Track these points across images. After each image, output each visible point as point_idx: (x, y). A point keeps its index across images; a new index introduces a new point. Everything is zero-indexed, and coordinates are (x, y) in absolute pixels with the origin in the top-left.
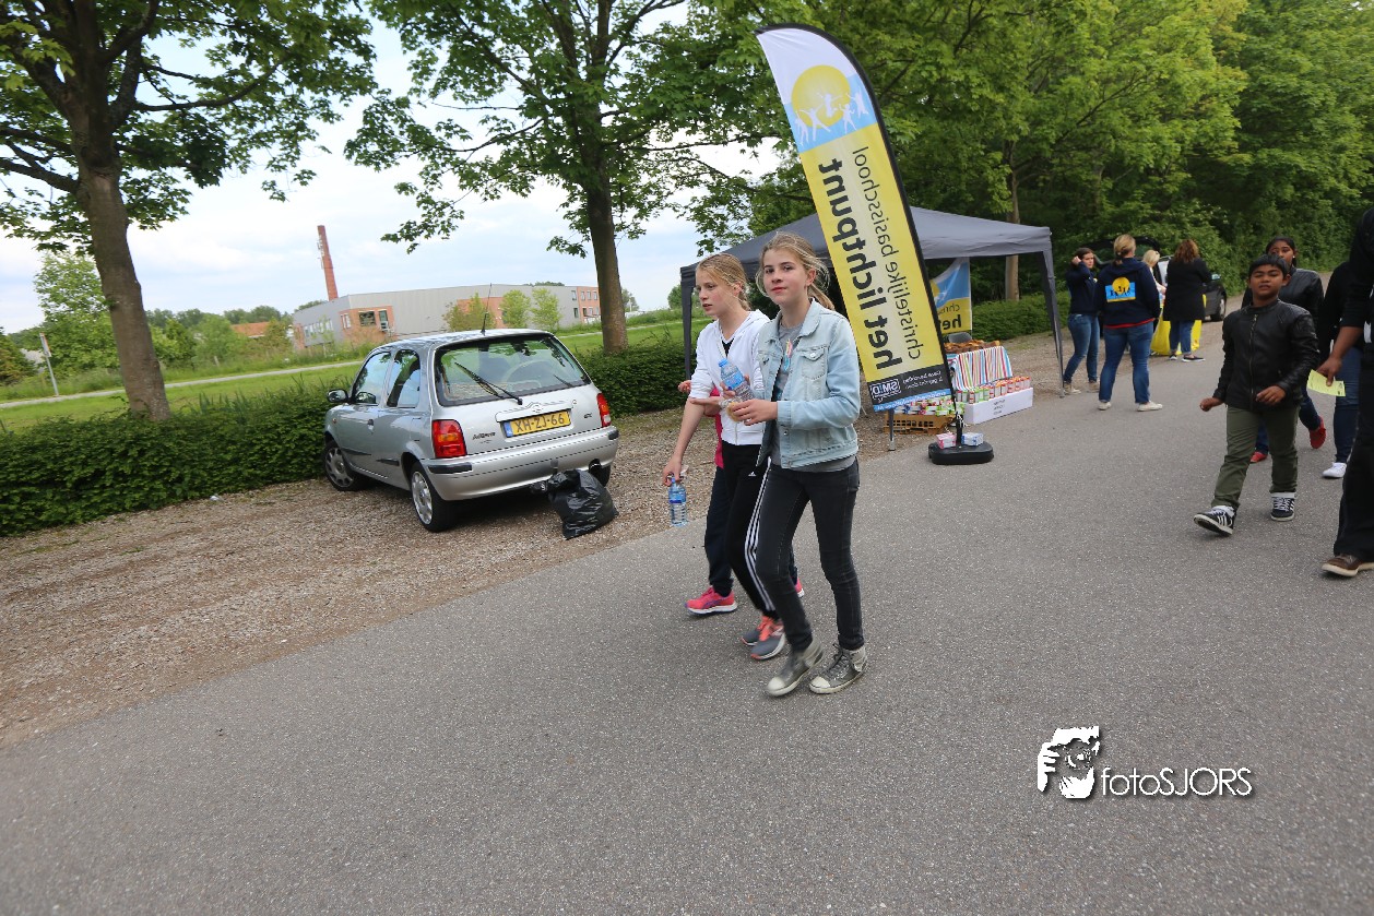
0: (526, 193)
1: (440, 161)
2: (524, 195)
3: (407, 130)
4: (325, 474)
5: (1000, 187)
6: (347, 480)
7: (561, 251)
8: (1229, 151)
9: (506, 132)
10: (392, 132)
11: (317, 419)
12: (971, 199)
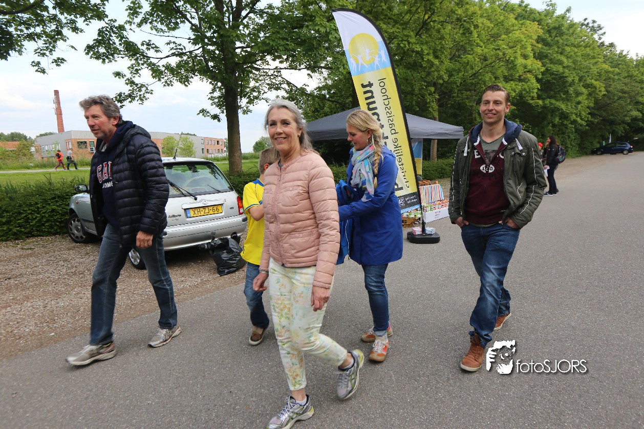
0: (187, 84)
1: (141, 62)
2: (186, 86)
3: (123, 43)
4: (68, 232)
5: (433, 104)
6: (82, 237)
7: (205, 116)
8: (533, 98)
9: (180, 51)
10: (115, 43)
11: (63, 201)
12: (418, 109)
